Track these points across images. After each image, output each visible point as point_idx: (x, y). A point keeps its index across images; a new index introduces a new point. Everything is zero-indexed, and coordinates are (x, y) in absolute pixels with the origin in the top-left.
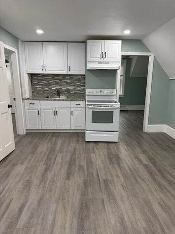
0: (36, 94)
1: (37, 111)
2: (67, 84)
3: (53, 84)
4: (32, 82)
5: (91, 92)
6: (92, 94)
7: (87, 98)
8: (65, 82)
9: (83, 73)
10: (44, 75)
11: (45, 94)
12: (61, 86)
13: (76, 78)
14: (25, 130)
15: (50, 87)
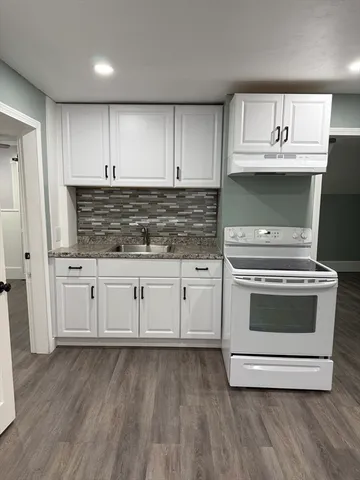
0: (86, 239)
1: (87, 288)
2: (171, 212)
3: (133, 214)
4: (78, 207)
5: (240, 234)
6: (241, 241)
7: (228, 253)
8: (163, 207)
9: (214, 183)
10: (109, 191)
11: (111, 239)
12: (154, 217)
13: (193, 196)
14: (52, 340)
15: (124, 220)
